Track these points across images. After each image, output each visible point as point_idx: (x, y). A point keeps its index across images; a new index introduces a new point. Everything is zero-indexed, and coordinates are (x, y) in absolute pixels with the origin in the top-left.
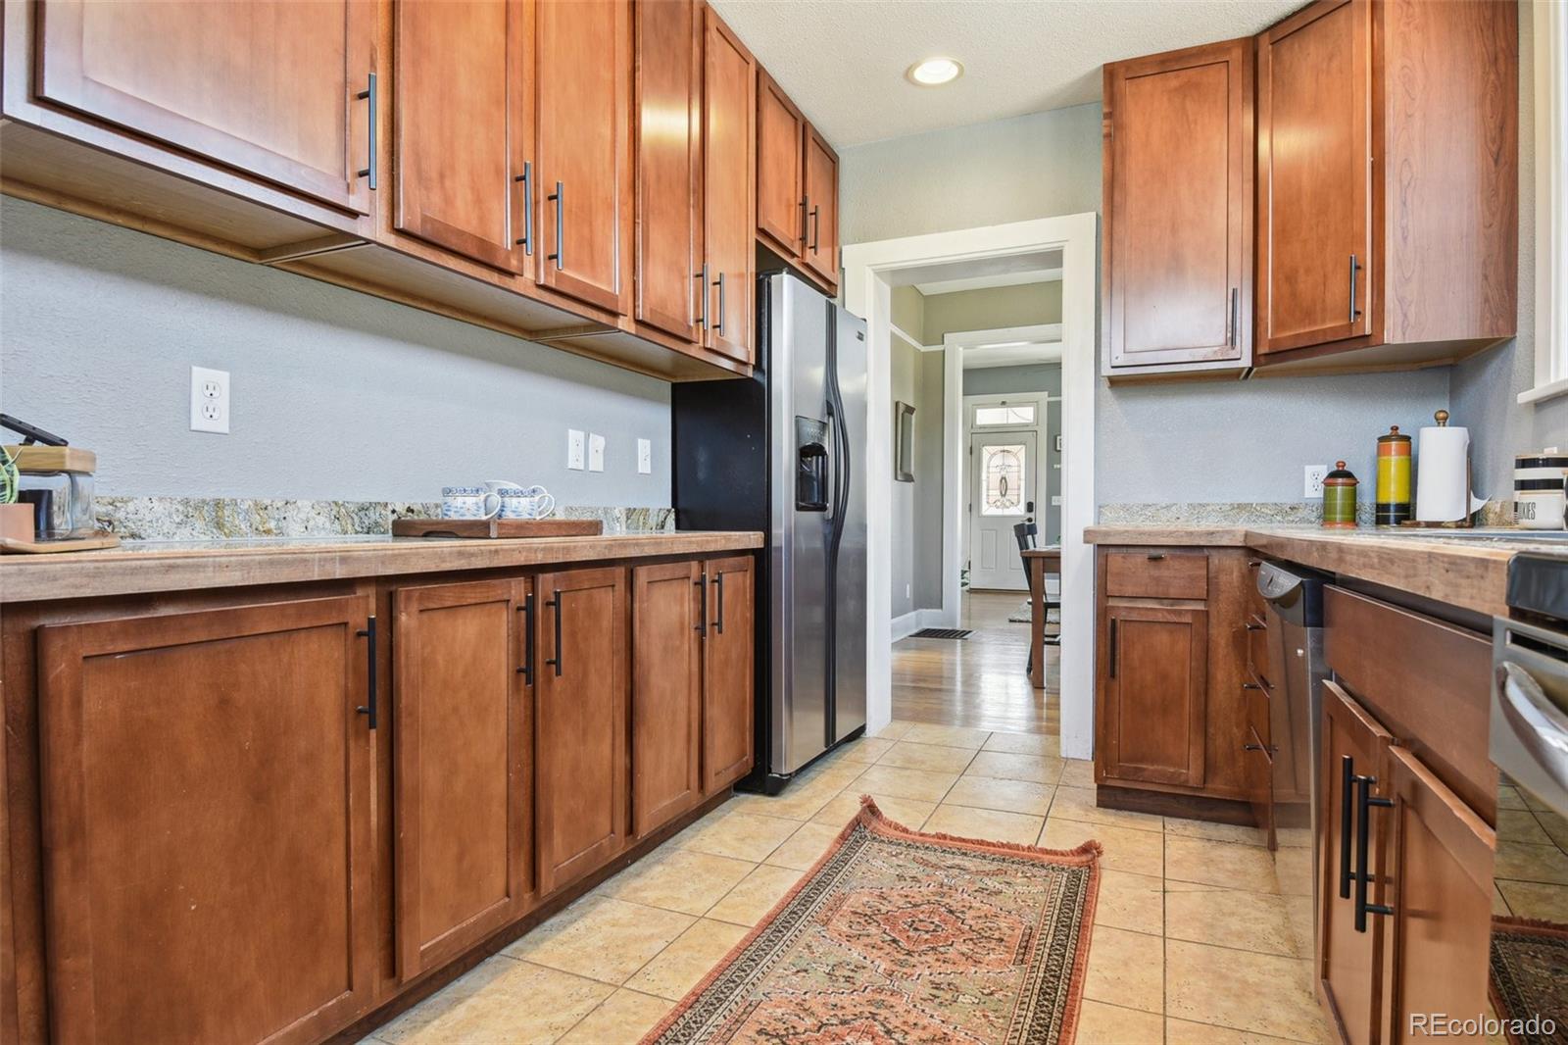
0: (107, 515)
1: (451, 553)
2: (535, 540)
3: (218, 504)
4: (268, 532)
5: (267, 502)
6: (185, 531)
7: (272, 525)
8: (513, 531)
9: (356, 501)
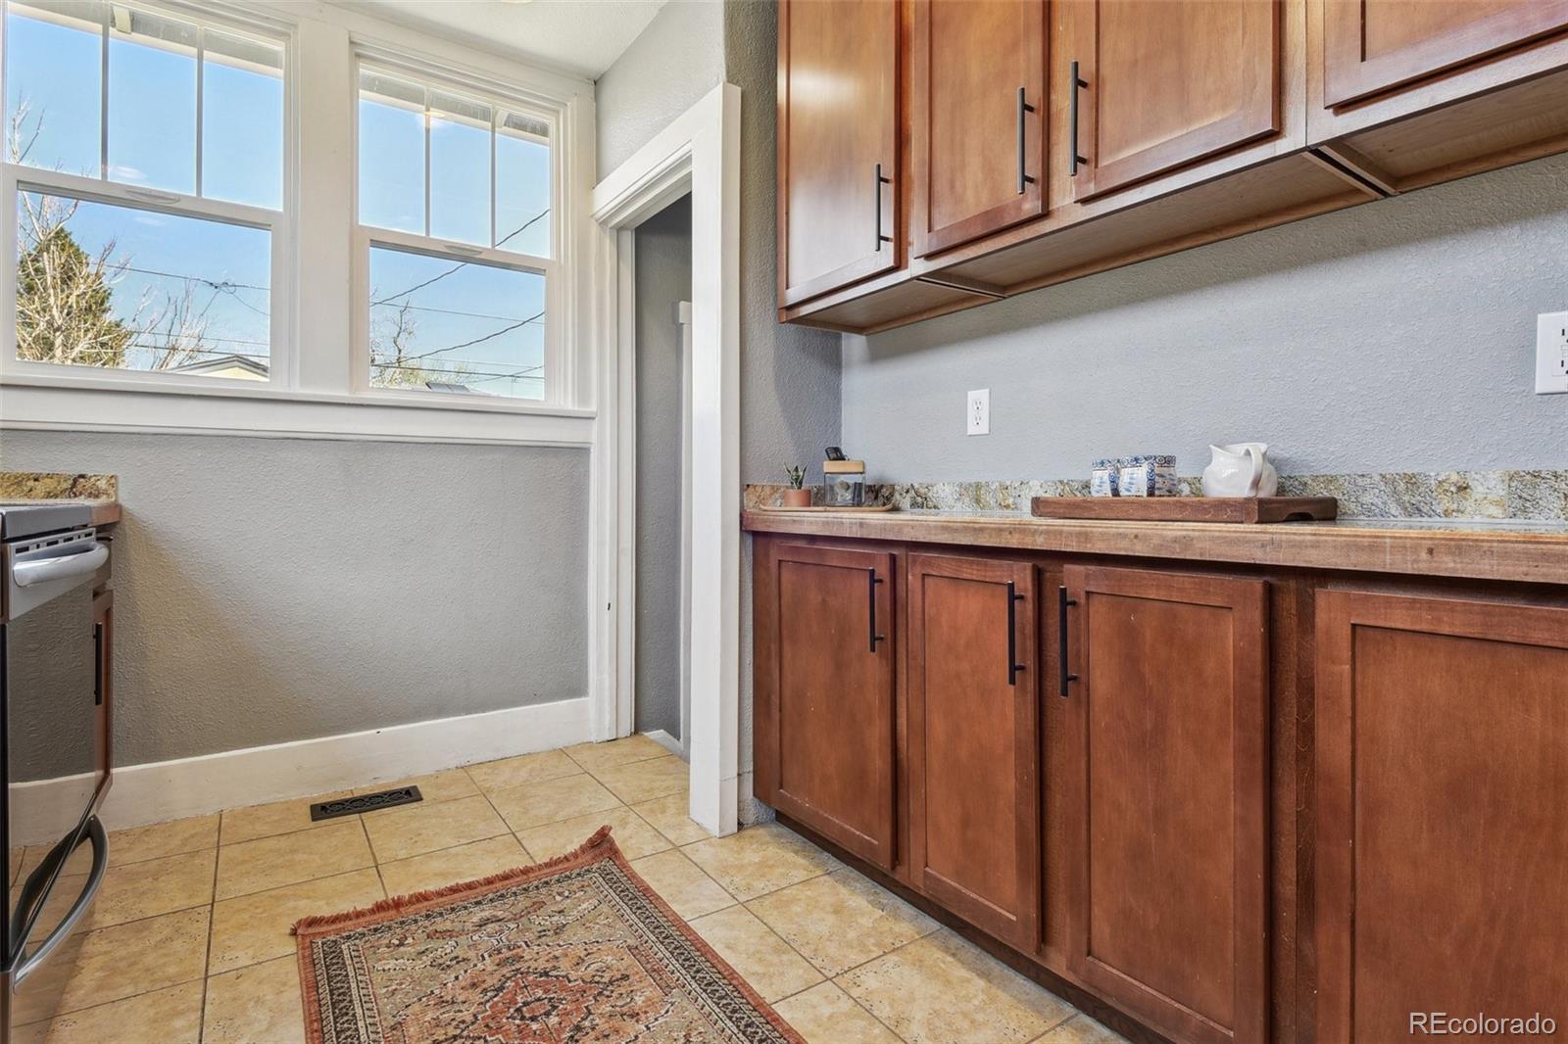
0: (925, 494)
1: (936, 527)
2: (1067, 522)
3: (978, 486)
4: (1007, 507)
5: (1008, 483)
6: (959, 504)
7: (1010, 501)
8: (1062, 511)
9: (1081, 479)
